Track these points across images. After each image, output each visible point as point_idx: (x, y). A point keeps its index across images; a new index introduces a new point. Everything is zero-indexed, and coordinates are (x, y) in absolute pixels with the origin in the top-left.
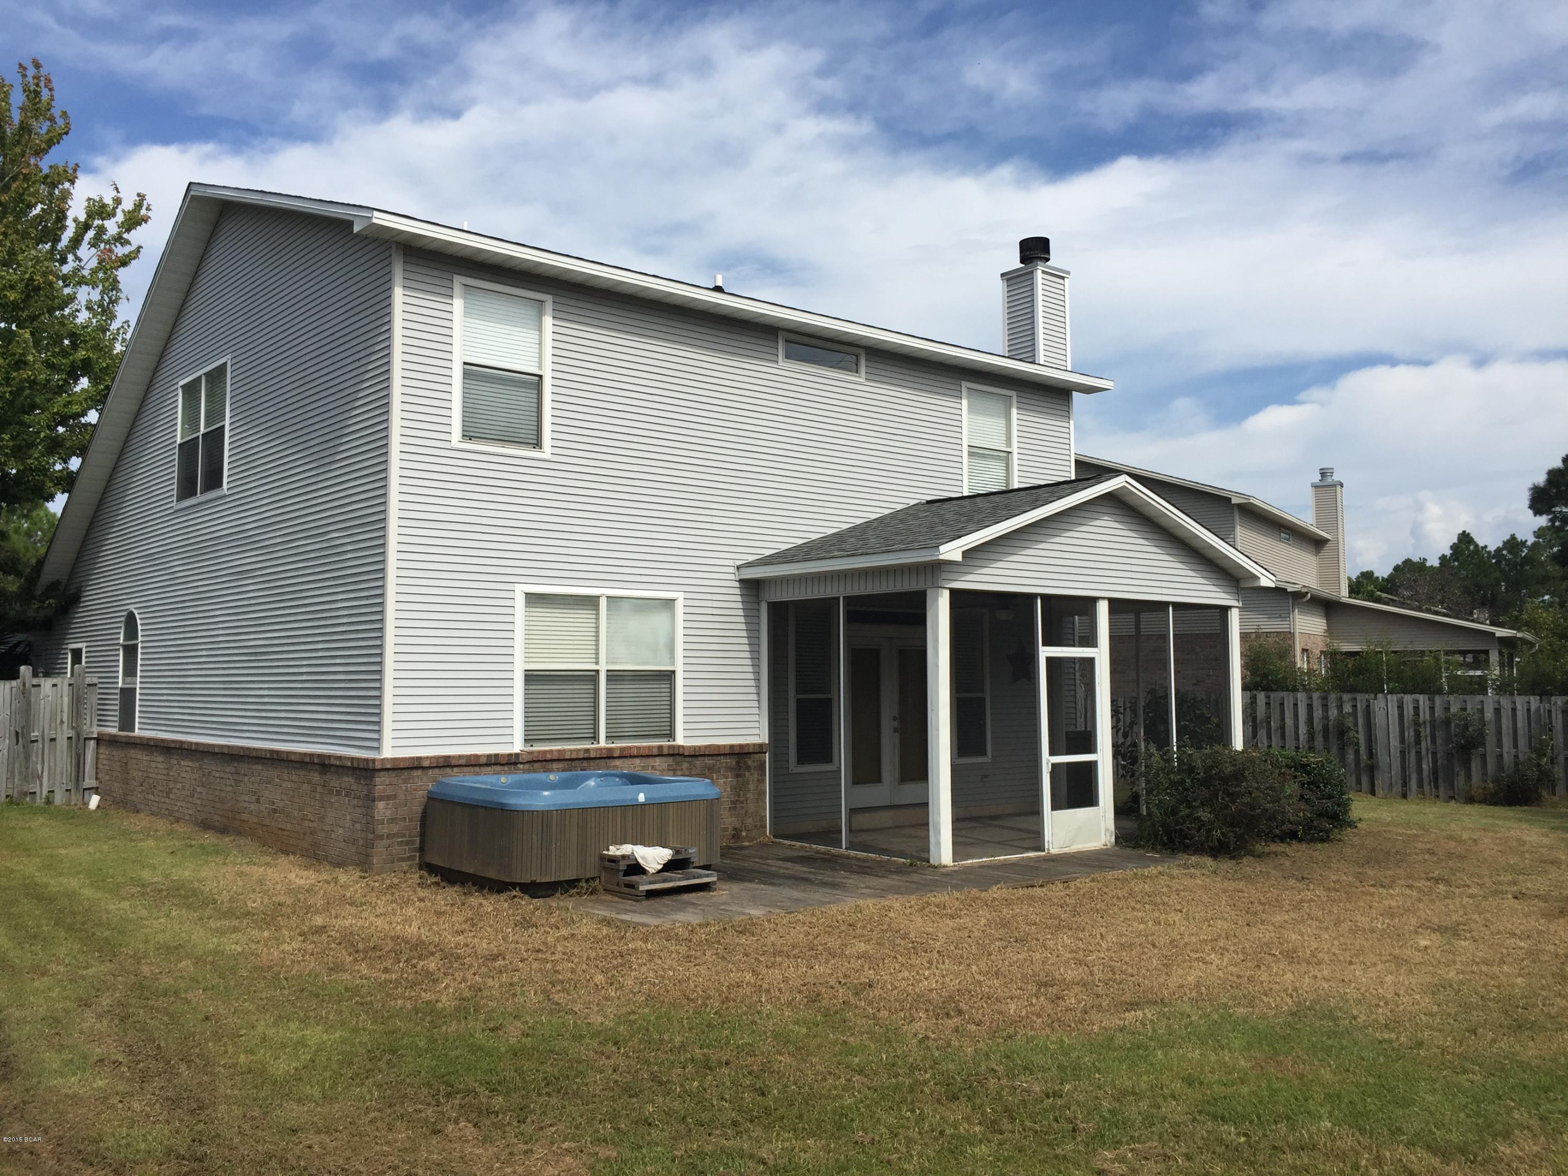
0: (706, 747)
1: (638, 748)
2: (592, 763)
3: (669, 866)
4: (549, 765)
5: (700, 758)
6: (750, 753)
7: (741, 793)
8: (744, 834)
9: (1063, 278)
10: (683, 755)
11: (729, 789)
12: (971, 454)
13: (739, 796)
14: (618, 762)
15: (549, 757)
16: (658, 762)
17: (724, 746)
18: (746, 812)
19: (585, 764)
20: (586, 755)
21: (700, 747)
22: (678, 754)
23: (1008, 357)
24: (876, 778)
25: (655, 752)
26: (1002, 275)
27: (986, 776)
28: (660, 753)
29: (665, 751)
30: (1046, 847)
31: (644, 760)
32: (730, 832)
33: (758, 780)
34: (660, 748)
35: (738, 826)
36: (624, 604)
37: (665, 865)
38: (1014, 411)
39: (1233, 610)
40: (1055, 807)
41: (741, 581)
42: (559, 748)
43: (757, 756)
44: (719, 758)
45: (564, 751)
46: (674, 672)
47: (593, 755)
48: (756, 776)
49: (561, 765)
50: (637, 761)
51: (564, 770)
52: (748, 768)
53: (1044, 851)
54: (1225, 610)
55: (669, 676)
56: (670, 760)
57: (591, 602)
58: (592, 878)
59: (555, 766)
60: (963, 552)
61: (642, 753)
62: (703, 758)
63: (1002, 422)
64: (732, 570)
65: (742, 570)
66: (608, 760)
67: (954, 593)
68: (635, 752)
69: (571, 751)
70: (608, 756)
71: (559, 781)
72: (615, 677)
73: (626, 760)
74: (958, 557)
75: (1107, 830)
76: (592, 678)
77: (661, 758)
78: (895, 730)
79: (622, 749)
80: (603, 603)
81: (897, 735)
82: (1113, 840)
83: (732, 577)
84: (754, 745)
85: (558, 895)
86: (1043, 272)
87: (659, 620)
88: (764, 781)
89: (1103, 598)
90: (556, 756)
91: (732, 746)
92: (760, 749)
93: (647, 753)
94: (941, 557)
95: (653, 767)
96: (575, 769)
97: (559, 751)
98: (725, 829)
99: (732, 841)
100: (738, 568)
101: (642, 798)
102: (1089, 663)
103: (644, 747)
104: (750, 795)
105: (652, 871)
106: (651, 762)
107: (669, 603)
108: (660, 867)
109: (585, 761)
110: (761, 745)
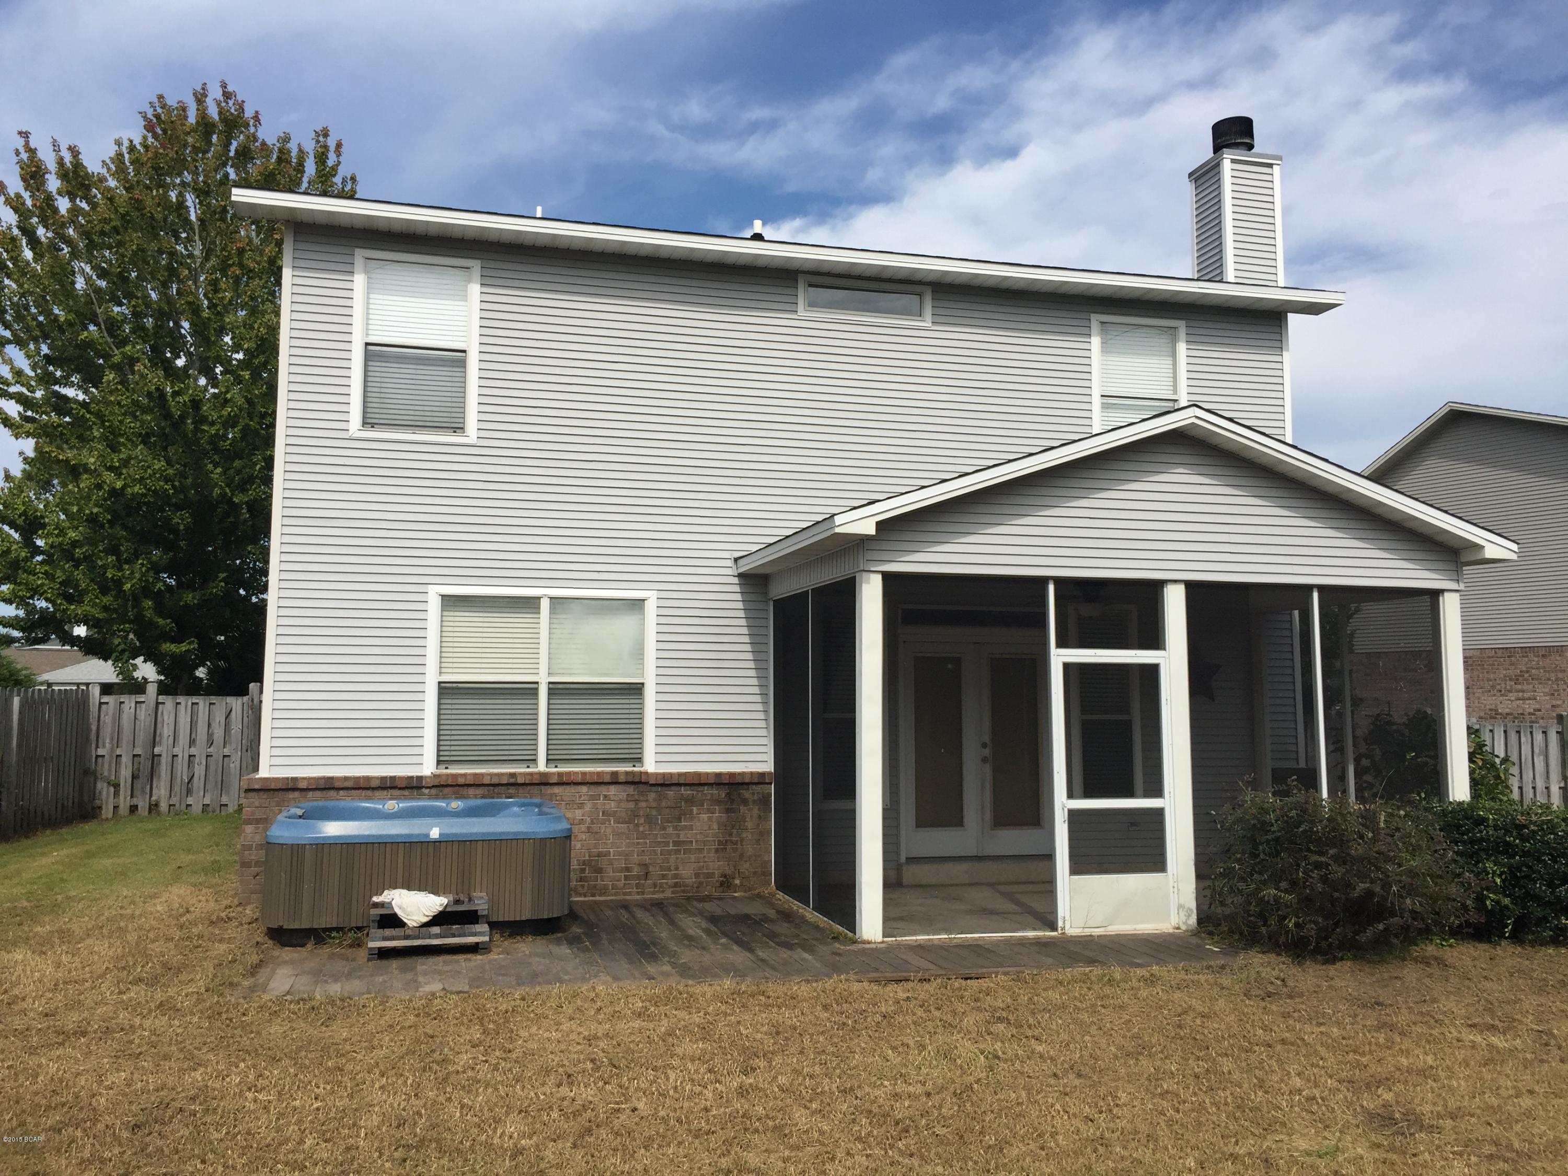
0: (680, 775)
1: (584, 774)
4: (465, 791)
6: (748, 784)
7: (735, 831)
8: (737, 882)
9: (1270, 166)
11: (715, 826)
12: (1105, 407)
13: (731, 835)
18: (741, 856)
23: (1198, 280)
24: (955, 819)
26: (1190, 175)
27: (1132, 824)
30: (1060, 924)
31: (592, 787)
32: (717, 878)
33: (760, 817)
35: (728, 872)
36: (575, 606)
38: (1182, 347)
39: (1447, 595)
40: (1076, 869)
41: (740, 576)
43: (758, 788)
45: (482, 775)
46: (643, 684)
48: (756, 812)
49: (479, 791)
50: (584, 789)
52: (745, 802)
53: (1055, 929)
54: (1435, 594)
55: (637, 690)
57: (530, 604)
60: (879, 524)
63: (1168, 362)
64: (730, 563)
65: (741, 562)
67: (888, 578)
71: (463, 810)
74: (872, 531)
75: (1180, 907)
76: (530, 691)
77: (617, 786)
78: (985, 760)
80: (545, 605)
81: (988, 768)
82: (1193, 920)
83: (729, 571)
86: (1233, 161)
87: (624, 624)
88: (767, 819)
89: (1175, 581)
91: (719, 775)
92: (761, 779)
96: (499, 796)
98: (711, 875)
100: (736, 560)
101: (435, 833)
105: (410, 923)
107: (638, 605)
108: (425, 920)
110: (762, 775)
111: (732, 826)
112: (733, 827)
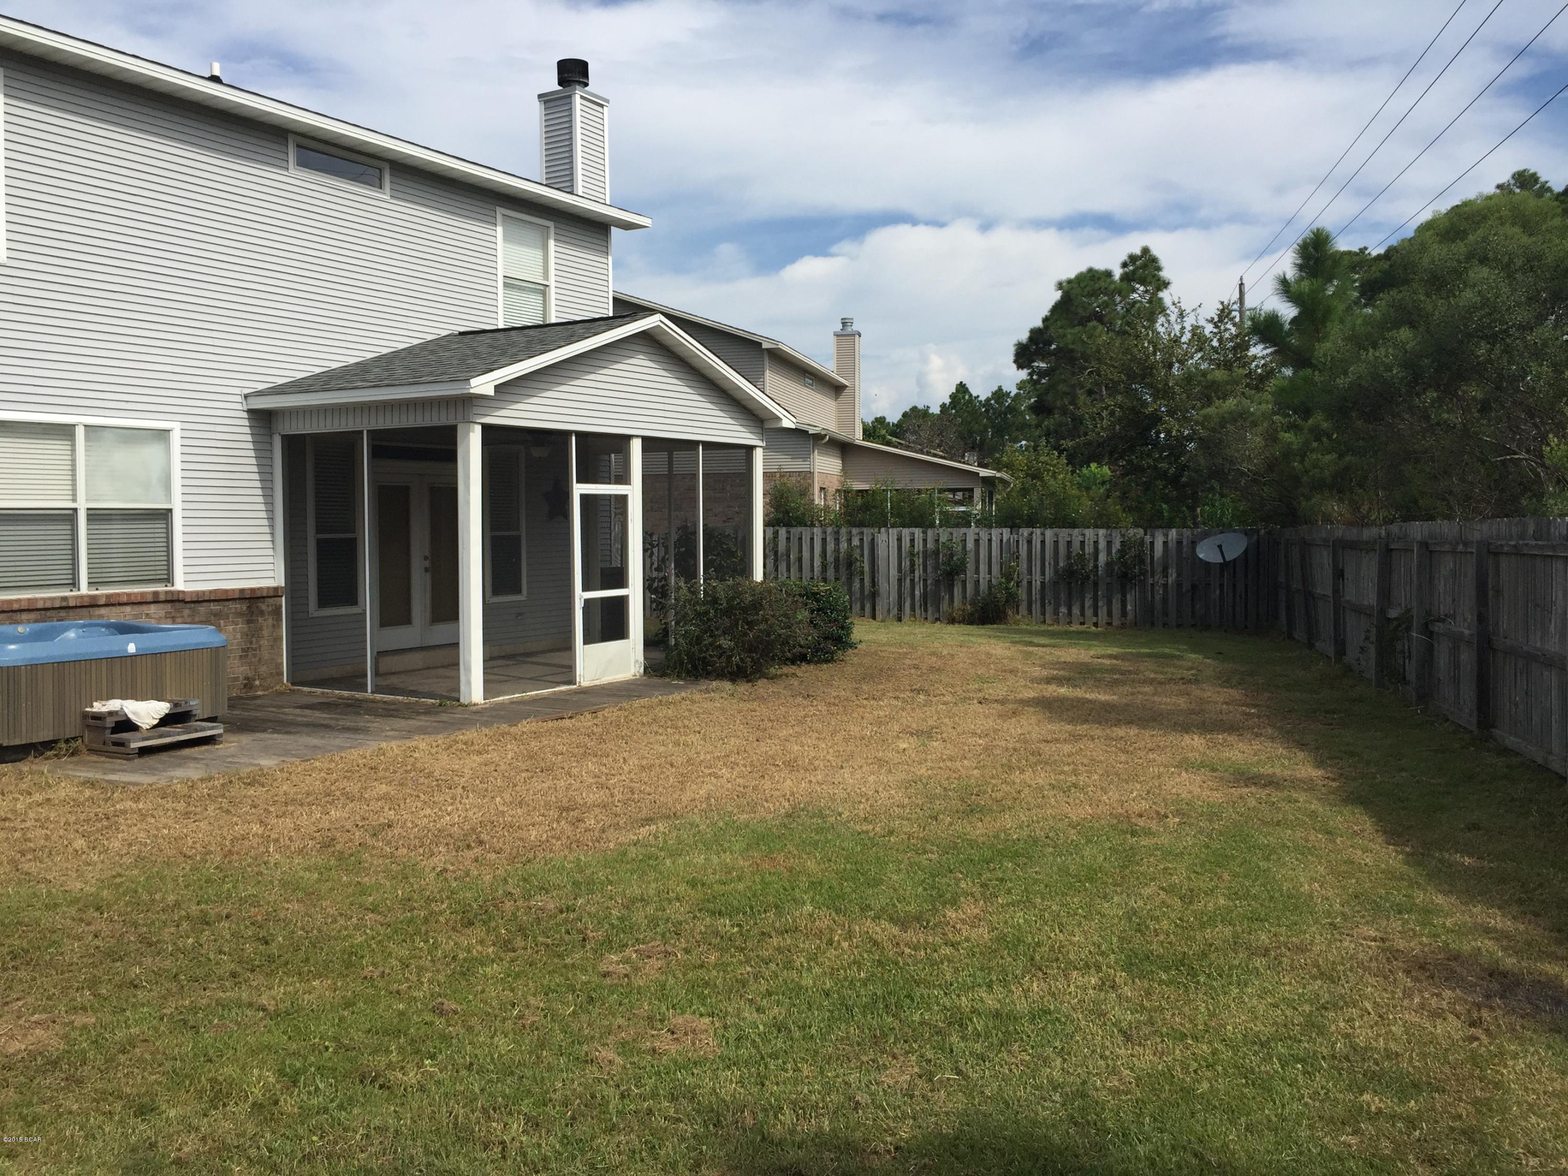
0: (211, 592)
1: (129, 595)
2: (71, 613)
3: (166, 721)
4: (18, 616)
5: (204, 604)
6: (263, 597)
7: (254, 640)
8: (257, 683)
9: (602, 106)
10: (183, 601)
11: (239, 636)
12: (506, 285)
13: (251, 643)
14: (103, 611)
15: (16, 606)
16: (153, 609)
17: (233, 590)
18: (260, 660)
19: (63, 614)
20: (64, 604)
21: (204, 592)
22: (179, 601)
23: (546, 185)
24: (406, 619)
25: (150, 598)
26: (540, 96)
27: (520, 614)
28: (156, 600)
29: (162, 598)
30: (578, 680)
31: (136, 607)
32: (242, 681)
33: (273, 626)
34: (156, 594)
35: (250, 675)
36: (107, 434)
37: (161, 719)
38: (552, 243)
39: (758, 449)
40: (586, 642)
41: (249, 411)
42: (29, 596)
43: (271, 601)
44: (227, 603)
45: (36, 600)
46: (170, 510)
47: (72, 604)
48: (270, 621)
49: (32, 616)
50: (128, 609)
51: (36, 621)
52: (262, 613)
53: (575, 684)
54: (750, 449)
55: (165, 515)
56: (168, 607)
57: (65, 432)
58: (73, 739)
59: (25, 616)
60: (496, 387)
61: (133, 599)
62: (207, 604)
63: (539, 254)
64: (239, 399)
65: (250, 400)
66: (91, 609)
67: (486, 428)
68: (125, 599)
69: (44, 599)
70: (92, 604)
71: (30, 633)
72: (95, 516)
73: (114, 609)
74: (491, 392)
75: (636, 661)
76: (70, 517)
77: (156, 605)
78: (426, 570)
79: (108, 596)
80: (80, 433)
81: (428, 575)
82: (642, 670)
83: (239, 407)
84: (268, 588)
85: (31, 758)
86: (582, 97)
87: (152, 452)
88: (280, 626)
89: (637, 436)
90: (24, 606)
91: (242, 591)
92: (275, 593)
93: (139, 600)
94: (472, 391)
95: (147, 614)
96: (50, 619)
97: (29, 600)
98: (236, 679)
99: (244, 691)
100: (246, 396)
101: (132, 648)
102: (623, 499)
103: (135, 594)
104: (264, 642)
105: (145, 726)
106: (145, 609)
107: (163, 435)
108: (155, 722)
109: (65, 609)
110: (276, 589)
111: (252, 634)
112: (253, 636)
